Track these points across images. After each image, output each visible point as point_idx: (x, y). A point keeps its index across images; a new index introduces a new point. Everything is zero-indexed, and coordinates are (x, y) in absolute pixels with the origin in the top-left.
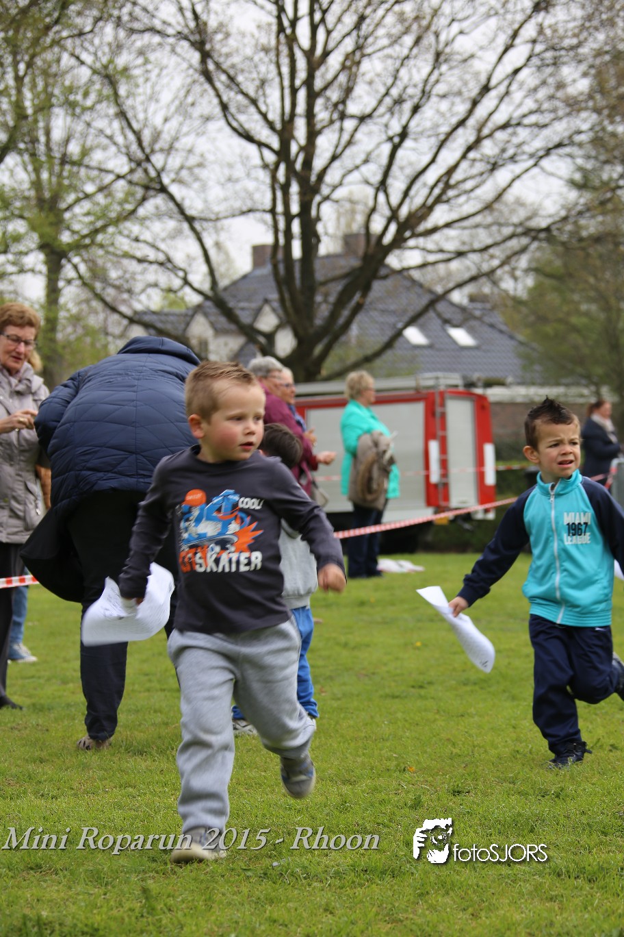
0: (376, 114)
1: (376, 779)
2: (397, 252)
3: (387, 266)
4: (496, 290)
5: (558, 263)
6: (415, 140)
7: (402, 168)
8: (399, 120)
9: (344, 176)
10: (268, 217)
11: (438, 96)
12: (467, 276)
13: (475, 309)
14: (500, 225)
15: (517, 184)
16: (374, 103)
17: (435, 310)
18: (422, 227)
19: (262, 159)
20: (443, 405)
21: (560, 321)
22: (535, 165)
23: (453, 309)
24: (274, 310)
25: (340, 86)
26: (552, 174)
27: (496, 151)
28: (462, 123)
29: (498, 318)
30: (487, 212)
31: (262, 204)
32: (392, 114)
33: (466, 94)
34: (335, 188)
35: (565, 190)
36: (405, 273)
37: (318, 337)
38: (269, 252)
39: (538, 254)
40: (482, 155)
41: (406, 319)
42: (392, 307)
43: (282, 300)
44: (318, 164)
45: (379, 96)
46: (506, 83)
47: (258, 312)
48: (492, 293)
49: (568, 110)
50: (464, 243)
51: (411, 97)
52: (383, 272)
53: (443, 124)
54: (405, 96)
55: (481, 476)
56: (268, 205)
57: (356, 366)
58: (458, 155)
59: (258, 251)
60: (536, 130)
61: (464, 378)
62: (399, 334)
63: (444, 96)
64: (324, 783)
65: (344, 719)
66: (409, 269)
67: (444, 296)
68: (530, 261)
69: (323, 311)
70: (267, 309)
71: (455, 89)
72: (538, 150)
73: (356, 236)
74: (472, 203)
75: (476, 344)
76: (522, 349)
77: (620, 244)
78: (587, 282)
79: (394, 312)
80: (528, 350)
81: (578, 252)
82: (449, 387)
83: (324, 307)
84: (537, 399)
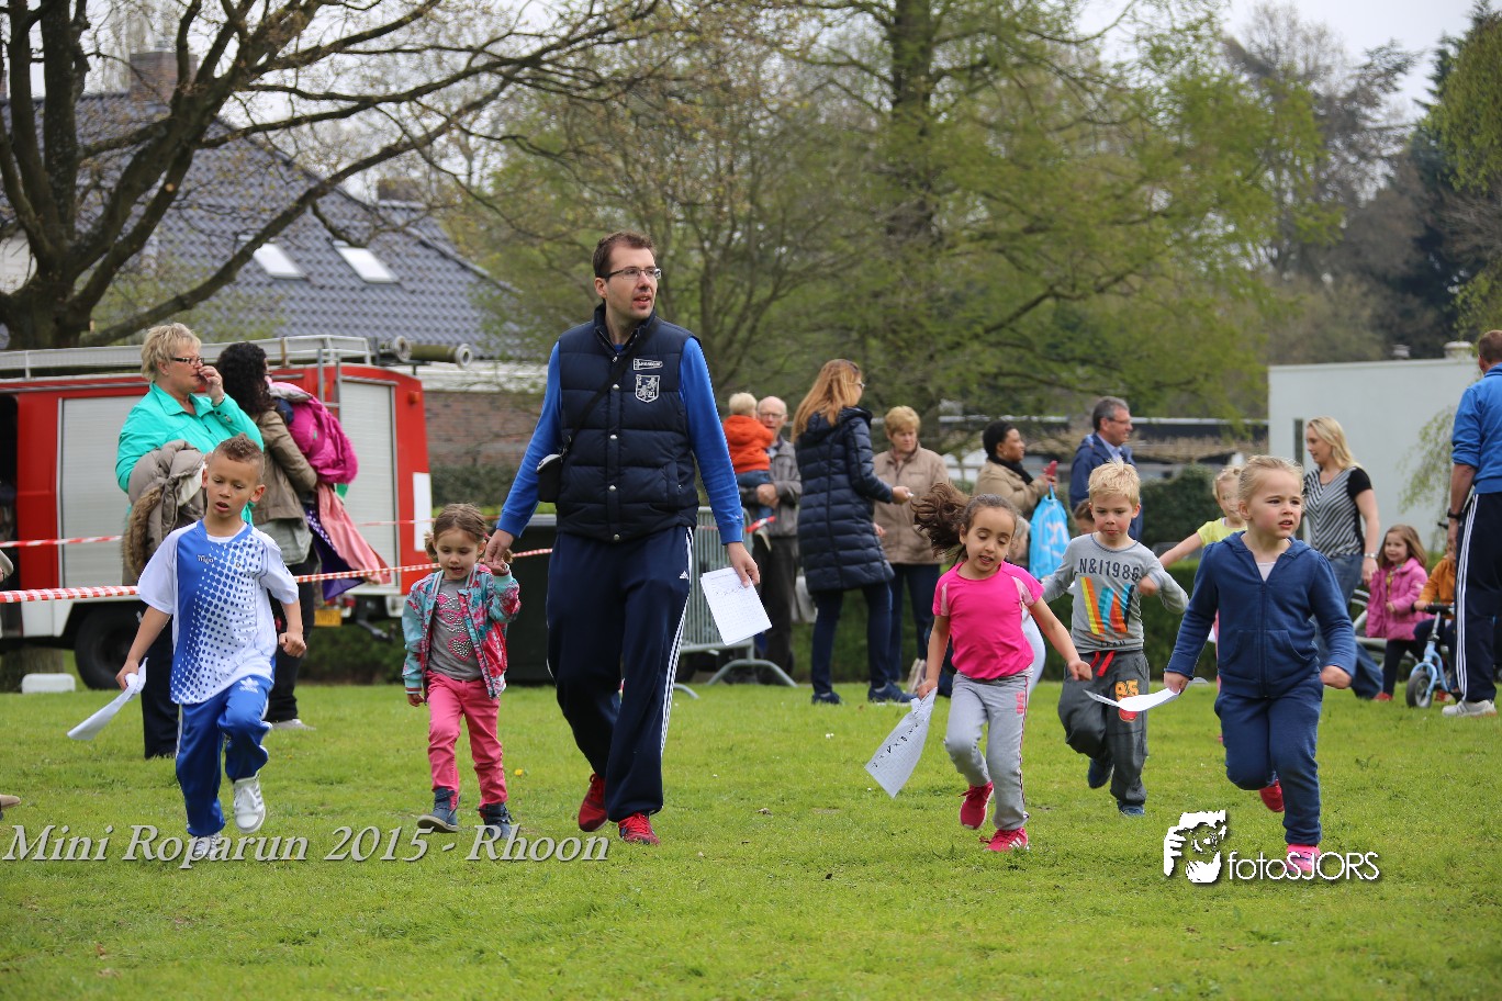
2: (238, 94)
3: (220, 122)
4: (434, 175)
5: (553, 127)
12: (376, 150)
13: (394, 208)
14: (441, 49)
18: (288, 50)
20: (333, 395)
21: (555, 238)
23: (350, 210)
29: (437, 229)
30: (414, 25)
36: (259, 137)
37: (81, 259)
41: (258, 228)
42: (232, 202)
48: (427, 181)
50: (370, 82)
52: (210, 136)
55: (406, 533)
57: (158, 315)
61: (374, 342)
62: (246, 255)
66: (265, 127)
67: (333, 184)
68: (495, 122)
69: (92, 208)
73: (159, 57)
75: (396, 278)
76: (484, 289)
77: (672, 94)
78: (607, 164)
79: (234, 209)
80: (497, 293)
81: (592, 107)
82: (344, 360)
83: (93, 196)
84: (512, 387)
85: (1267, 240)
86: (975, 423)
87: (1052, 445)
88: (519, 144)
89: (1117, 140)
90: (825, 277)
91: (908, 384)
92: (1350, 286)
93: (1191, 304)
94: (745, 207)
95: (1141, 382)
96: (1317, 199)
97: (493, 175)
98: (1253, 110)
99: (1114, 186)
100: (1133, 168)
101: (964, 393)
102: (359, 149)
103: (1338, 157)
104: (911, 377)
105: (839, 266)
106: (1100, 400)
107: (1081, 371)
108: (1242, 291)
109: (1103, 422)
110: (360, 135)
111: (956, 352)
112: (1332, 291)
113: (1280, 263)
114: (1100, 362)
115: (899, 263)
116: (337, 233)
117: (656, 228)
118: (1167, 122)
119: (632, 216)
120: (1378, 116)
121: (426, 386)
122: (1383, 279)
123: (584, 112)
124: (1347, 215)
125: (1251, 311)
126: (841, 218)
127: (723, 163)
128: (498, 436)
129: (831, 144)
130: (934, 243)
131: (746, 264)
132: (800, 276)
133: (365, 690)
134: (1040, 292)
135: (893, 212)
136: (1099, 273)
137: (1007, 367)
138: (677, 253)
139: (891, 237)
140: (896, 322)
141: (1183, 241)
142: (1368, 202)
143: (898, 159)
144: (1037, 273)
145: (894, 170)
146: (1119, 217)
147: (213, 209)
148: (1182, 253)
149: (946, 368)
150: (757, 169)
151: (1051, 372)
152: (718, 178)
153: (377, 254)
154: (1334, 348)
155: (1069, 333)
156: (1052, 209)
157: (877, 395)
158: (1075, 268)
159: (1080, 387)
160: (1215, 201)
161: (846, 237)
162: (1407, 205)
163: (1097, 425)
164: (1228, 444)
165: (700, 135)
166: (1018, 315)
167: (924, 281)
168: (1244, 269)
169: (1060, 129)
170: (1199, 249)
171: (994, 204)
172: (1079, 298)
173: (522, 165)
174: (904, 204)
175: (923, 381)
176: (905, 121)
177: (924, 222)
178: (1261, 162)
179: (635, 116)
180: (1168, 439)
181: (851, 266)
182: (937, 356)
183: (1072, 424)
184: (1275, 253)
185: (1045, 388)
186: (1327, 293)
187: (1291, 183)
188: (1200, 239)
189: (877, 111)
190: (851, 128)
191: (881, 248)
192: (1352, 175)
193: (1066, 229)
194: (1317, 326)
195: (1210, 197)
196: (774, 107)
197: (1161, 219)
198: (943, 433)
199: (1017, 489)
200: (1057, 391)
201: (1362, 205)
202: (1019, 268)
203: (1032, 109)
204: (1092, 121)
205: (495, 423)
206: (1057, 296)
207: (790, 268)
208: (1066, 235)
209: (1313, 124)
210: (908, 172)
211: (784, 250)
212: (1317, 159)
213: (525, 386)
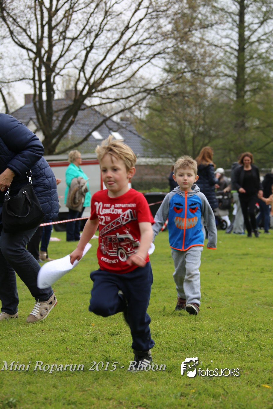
0: (79, 37)
1: (77, 329)
2: (89, 98)
3: (85, 105)
4: (132, 116)
5: (159, 104)
6: (97, 49)
7: (91, 62)
8: (90, 40)
9: (65, 64)
10: (32, 82)
11: (106, 30)
12: (119, 109)
13: (123, 124)
14: (134, 87)
15: (141, 70)
16: (78, 33)
17: (106, 124)
18: (99, 88)
19: (29, 56)
21: (160, 129)
22: (149, 62)
23: (113, 124)
24: (34, 123)
25: (63, 25)
26: (156, 66)
27: (132, 55)
28: (117, 42)
29: (133, 128)
30: (128, 82)
31: (29, 76)
32: (86, 37)
33: (119, 30)
34: (61, 70)
35: (162, 73)
36: (93, 108)
37: (54, 135)
38: (32, 97)
39: (150, 100)
40: (126, 57)
41: (93, 128)
42: (87, 123)
43: (38, 119)
44: (54, 59)
45: (80, 30)
46: (136, 25)
47: (27, 124)
48: (131, 117)
49: (163, 38)
50: (118, 95)
51: (95, 30)
52: (83, 107)
53: (109, 43)
54: (92, 30)
56: (31, 77)
57: (71, 148)
58: (115, 56)
59: (27, 97)
60: (149, 46)
62: (90, 134)
63: (109, 30)
64: (54, 331)
65: (64, 303)
66: (94, 106)
67: (109, 118)
68: (147, 104)
69: (56, 124)
70: (31, 122)
71: (114, 27)
72: (150, 55)
73: (71, 91)
74: (121, 77)
75: (125, 139)
76: (143, 142)
77: (185, 96)
78: (171, 113)
79: (88, 124)
80: (146, 142)
81: (168, 100)
83: (57, 122)
84: (150, 163)
88: (152, 109)
90: (221, 138)
94: (202, 122)
97: (146, 116)
102: (116, 110)
105: (224, 135)
110: (116, 106)
115: (238, 134)
117: (182, 127)
119: (177, 124)
123: (165, 101)
126: (224, 124)
128: (147, 175)
129: (222, 107)
130: (246, 130)
131: (203, 135)
134: (270, 140)
135: (236, 123)
137: (263, 158)
138: (187, 133)
139: (236, 128)
140: (237, 148)
143: (238, 111)
144: (270, 136)
145: (236, 113)
147: (83, 124)
150: (205, 113)
152: (196, 116)
153: (119, 133)
161: (225, 128)
165: (192, 106)
166: (265, 146)
167: (243, 138)
171: (260, 121)
174: (239, 121)
176: (239, 102)
177: (243, 125)
179: (177, 102)
181: (227, 135)
189: (233, 100)
190: (227, 104)
191: (233, 131)
196: (209, 99)
202: (266, 135)
203: (268, 99)
205: (146, 171)
207: (213, 136)
210: (240, 113)
211: (211, 132)
213: (153, 163)
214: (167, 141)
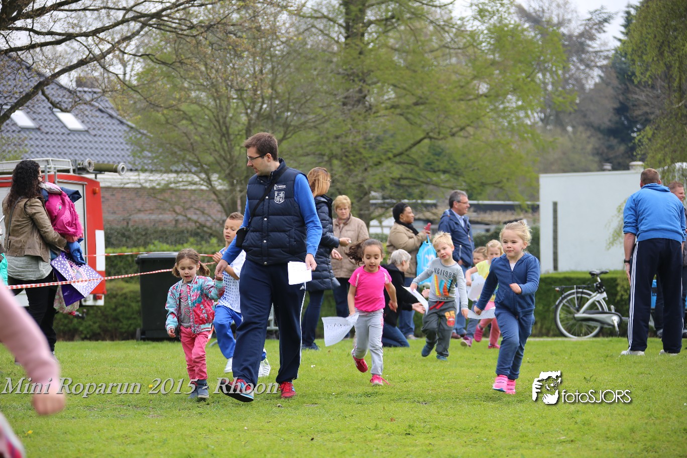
4: (106, 74)
5: (168, 49)
12: (75, 61)
13: (85, 92)
21: (169, 107)
23: (61, 92)
29: (107, 103)
36: (13, 54)
41: (13, 102)
48: (102, 77)
61: (74, 162)
62: (6, 116)
67: (52, 79)
68: (137, 47)
75: (86, 128)
76: (133, 134)
77: (230, 33)
78: (197, 69)
80: (139, 136)
81: (189, 39)
82: (59, 171)
84: (147, 185)
85: (539, 109)
86: (388, 204)
87: (428, 215)
88: (150, 59)
89: (461, 57)
90: (310, 128)
91: (354, 183)
92: (581, 133)
93: (499, 142)
94: (269, 92)
95: (474, 182)
96: (564, 88)
97: (137, 74)
98: (531, 42)
99: (459, 81)
100: (469, 71)
101: (383, 188)
102: (66, 61)
103: (575, 67)
104: (356, 180)
105: (318, 122)
106: (453, 192)
107: (443, 177)
108: (525, 135)
109: (454, 203)
110: (66, 53)
111: (378, 167)
112: (572, 135)
113: (545, 121)
114: (453, 172)
115: (349, 121)
116: (55, 105)
117: (222, 102)
118: (487, 48)
119: (210, 96)
120: (595, 45)
121: (102, 185)
122: (598, 129)
123: (184, 42)
124: (579, 96)
125: (530, 146)
126: (318, 97)
127: (257, 68)
128: (140, 211)
129: (313, 59)
130: (367, 111)
131: (269, 122)
132: (298, 128)
133: (70, 344)
134: (422, 136)
135: (346, 94)
136: (452, 126)
137: (405, 175)
138: (234, 115)
139: (345, 107)
140: (347, 151)
141: (495, 110)
142: (591, 90)
143: (348, 67)
144: (420, 126)
145: (346, 72)
146: (462, 97)
148: (495, 116)
149: (373, 175)
150: (275, 72)
151: (428, 177)
152: (254, 76)
153: (76, 116)
154: (573, 165)
155: (437, 157)
156: (428, 93)
157: (337, 189)
158: (440, 124)
159: (442, 185)
160: (511, 89)
161: (322, 107)
162: (610, 91)
163: (451, 205)
164: (519, 214)
165: (245, 54)
166: (410, 148)
167: (362, 130)
168: (527, 124)
169: (432, 51)
170: (504, 113)
171: (398, 90)
172: (441, 139)
173: (152, 69)
174: (351, 90)
175: (362, 182)
176: (351, 47)
177: (362, 99)
178: (535, 69)
179: (211, 44)
180: (488, 212)
181: (323, 123)
182: (369, 169)
183: (439, 204)
184: (542, 116)
185: (425, 186)
186: (569, 136)
187: (551, 80)
188: (504, 108)
189: (337, 42)
190: (324, 51)
191: (339, 113)
192: (582, 76)
193: (435, 103)
194: (564, 153)
195: (509, 87)
196: (284, 39)
197: (484, 98)
198: (372, 209)
199: (410, 238)
200: (431, 187)
201: (587, 91)
202: (411, 124)
203: (417, 42)
204: (448, 47)
205: (138, 204)
206: (431, 138)
207: (292, 123)
208: (435, 106)
209: (562, 49)
210: (353, 73)
211: (289, 114)
212: (564, 67)
213: (154, 185)
214: (186, 134)
